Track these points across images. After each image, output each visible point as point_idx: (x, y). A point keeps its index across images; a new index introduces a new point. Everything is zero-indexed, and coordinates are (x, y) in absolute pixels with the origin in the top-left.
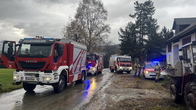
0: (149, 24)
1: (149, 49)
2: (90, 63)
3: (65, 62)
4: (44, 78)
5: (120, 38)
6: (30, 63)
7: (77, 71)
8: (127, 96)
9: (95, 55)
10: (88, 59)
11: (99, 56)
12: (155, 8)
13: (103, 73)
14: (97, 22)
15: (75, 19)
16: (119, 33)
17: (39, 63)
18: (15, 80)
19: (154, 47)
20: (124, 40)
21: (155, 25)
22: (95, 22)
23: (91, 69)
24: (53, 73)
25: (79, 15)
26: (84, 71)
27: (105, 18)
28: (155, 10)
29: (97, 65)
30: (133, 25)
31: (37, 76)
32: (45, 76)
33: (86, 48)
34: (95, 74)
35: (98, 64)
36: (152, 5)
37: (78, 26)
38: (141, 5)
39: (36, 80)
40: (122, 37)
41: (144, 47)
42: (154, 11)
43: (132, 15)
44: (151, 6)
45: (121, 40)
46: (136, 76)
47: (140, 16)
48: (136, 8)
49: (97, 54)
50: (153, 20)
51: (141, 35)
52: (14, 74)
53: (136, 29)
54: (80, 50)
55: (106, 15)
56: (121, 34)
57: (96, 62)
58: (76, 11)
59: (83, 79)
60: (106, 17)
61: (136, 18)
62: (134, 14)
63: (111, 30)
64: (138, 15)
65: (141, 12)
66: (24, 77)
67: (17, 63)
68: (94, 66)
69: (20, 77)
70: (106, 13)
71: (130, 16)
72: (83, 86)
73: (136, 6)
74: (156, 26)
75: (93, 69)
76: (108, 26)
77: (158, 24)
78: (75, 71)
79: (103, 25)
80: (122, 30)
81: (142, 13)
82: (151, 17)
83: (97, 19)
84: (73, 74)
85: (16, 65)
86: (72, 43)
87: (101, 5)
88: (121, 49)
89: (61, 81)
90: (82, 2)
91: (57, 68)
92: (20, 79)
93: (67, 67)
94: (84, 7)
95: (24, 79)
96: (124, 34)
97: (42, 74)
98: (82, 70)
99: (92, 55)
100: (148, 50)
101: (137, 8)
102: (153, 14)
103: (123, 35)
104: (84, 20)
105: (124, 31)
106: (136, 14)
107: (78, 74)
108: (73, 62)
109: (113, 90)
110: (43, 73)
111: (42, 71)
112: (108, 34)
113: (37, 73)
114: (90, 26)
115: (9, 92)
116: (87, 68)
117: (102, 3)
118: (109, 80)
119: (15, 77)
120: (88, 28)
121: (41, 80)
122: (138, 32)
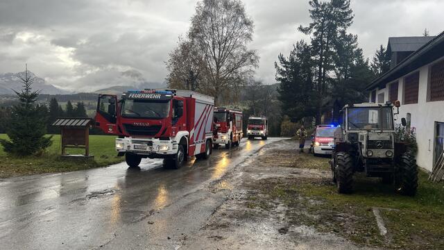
0: (339, 46)
1: (339, 99)
2: (219, 127)
3: (184, 125)
4: (159, 147)
5: (280, 76)
6: (139, 126)
7: (200, 139)
8: (273, 175)
9: (228, 112)
10: (215, 120)
11: (234, 113)
12: (352, 14)
13: (241, 145)
14: (232, 44)
15: (188, 40)
16: (276, 66)
17: (152, 127)
18: (118, 150)
19: (349, 94)
20: (286, 79)
21: (353, 47)
22: (227, 45)
23: (219, 136)
24: (171, 141)
25: (197, 31)
26: (210, 139)
27: (248, 37)
28: (352, 17)
29: (230, 130)
30: (307, 49)
31: (150, 144)
32: (160, 144)
33: (213, 101)
34: (227, 147)
35: (233, 128)
36: (348, 7)
37: (195, 53)
38: (323, 6)
39: (148, 149)
40: (282, 73)
41: (327, 94)
42: (350, 19)
43: (304, 27)
44: (345, 8)
45: (279, 79)
46: (302, 151)
47: (320, 29)
48: (313, 12)
49: (230, 111)
50: (349, 38)
51: (322, 69)
52: (117, 142)
53: (312, 58)
54: (204, 106)
55: (251, 30)
56: (281, 67)
57: (229, 125)
58: (191, 22)
59: (208, 153)
60: (250, 35)
61: (312, 34)
62: (308, 26)
63: (260, 60)
64: (315, 28)
65: (323, 21)
66: (132, 146)
67: (122, 126)
68: (225, 132)
69: (126, 146)
70: (249, 27)
71: (301, 29)
72: (208, 162)
73: (312, 9)
74: (354, 50)
75: (224, 138)
76: (253, 54)
77: (359, 47)
78: (197, 140)
79: (244, 50)
80: (282, 59)
81: (326, 22)
82: (343, 32)
83: (231, 38)
84: (194, 143)
85: (119, 128)
86: (193, 97)
87: (240, 11)
88: (279, 98)
89: (180, 152)
90: (203, 5)
91: (176, 134)
92: (125, 149)
93: (186, 133)
94: (206, 14)
95: (132, 149)
96: (286, 67)
97: (156, 141)
98: (207, 137)
99: (221, 112)
100: (337, 100)
101: (315, 14)
102: (349, 25)
103: (285, 69)
104: (206, 42)
105: (288, 60)
106: (312, 25)
107: (201, 144)
108: (195, 124)
109: (256, 168)
110: (158, 140)
111: (156, 138)
112: (253, 68)
113: (150, 140)
114: (217, 51)
115: (106, 166)
116: (214, 134)
117: (242, 5)
118: (251, 155)
119: (118, 146)
120: (215, 58)
121: (155, 149)
122: (315, 63)
